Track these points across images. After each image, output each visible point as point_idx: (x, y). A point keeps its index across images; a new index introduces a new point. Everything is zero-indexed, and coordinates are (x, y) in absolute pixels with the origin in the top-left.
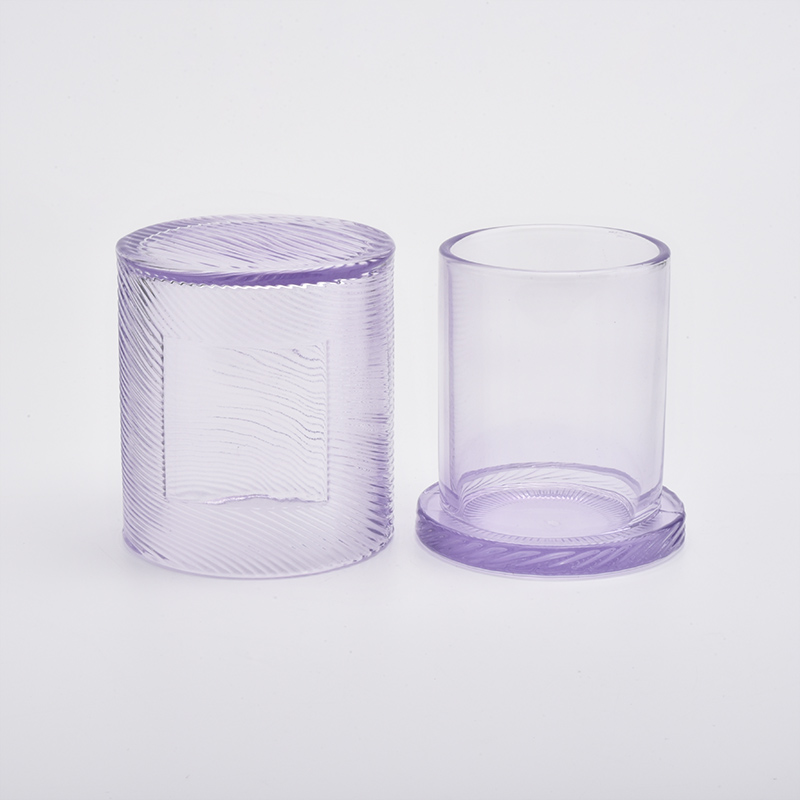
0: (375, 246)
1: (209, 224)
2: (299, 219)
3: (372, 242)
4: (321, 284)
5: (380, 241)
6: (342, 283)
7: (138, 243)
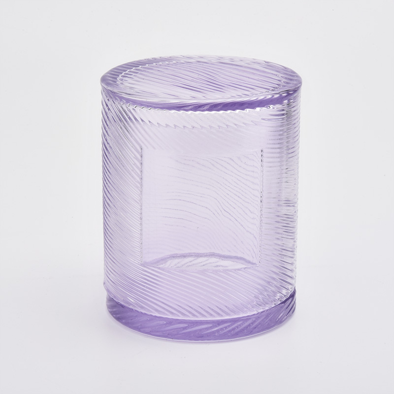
0: (289, 79)
1: (161, 63)
2: (232, 60)
3: (282, 75)
4: (258, 109)
5: (290, 75)
6: (271, 108)
7: (116, 78)
